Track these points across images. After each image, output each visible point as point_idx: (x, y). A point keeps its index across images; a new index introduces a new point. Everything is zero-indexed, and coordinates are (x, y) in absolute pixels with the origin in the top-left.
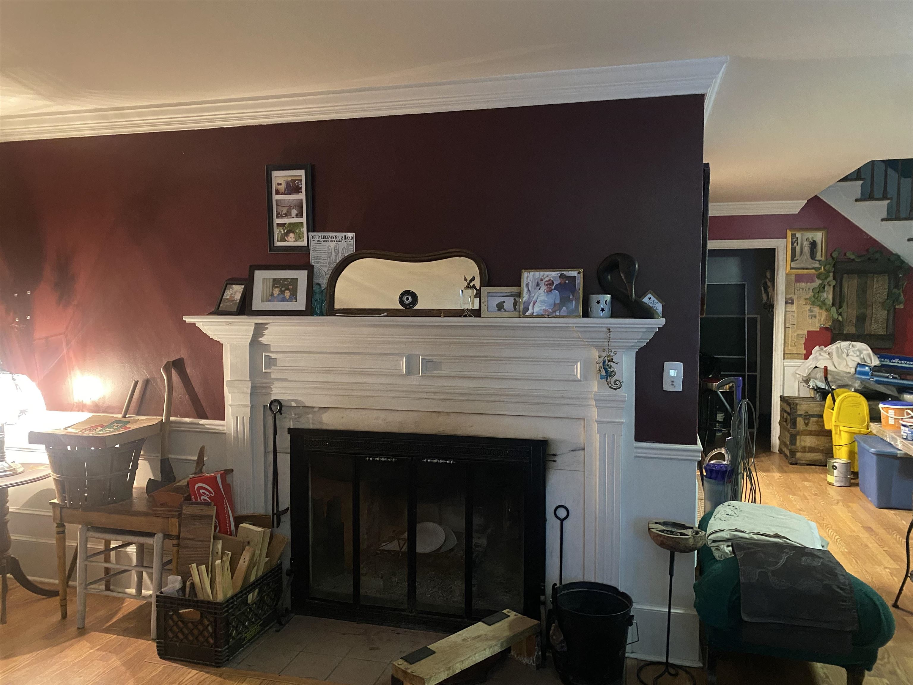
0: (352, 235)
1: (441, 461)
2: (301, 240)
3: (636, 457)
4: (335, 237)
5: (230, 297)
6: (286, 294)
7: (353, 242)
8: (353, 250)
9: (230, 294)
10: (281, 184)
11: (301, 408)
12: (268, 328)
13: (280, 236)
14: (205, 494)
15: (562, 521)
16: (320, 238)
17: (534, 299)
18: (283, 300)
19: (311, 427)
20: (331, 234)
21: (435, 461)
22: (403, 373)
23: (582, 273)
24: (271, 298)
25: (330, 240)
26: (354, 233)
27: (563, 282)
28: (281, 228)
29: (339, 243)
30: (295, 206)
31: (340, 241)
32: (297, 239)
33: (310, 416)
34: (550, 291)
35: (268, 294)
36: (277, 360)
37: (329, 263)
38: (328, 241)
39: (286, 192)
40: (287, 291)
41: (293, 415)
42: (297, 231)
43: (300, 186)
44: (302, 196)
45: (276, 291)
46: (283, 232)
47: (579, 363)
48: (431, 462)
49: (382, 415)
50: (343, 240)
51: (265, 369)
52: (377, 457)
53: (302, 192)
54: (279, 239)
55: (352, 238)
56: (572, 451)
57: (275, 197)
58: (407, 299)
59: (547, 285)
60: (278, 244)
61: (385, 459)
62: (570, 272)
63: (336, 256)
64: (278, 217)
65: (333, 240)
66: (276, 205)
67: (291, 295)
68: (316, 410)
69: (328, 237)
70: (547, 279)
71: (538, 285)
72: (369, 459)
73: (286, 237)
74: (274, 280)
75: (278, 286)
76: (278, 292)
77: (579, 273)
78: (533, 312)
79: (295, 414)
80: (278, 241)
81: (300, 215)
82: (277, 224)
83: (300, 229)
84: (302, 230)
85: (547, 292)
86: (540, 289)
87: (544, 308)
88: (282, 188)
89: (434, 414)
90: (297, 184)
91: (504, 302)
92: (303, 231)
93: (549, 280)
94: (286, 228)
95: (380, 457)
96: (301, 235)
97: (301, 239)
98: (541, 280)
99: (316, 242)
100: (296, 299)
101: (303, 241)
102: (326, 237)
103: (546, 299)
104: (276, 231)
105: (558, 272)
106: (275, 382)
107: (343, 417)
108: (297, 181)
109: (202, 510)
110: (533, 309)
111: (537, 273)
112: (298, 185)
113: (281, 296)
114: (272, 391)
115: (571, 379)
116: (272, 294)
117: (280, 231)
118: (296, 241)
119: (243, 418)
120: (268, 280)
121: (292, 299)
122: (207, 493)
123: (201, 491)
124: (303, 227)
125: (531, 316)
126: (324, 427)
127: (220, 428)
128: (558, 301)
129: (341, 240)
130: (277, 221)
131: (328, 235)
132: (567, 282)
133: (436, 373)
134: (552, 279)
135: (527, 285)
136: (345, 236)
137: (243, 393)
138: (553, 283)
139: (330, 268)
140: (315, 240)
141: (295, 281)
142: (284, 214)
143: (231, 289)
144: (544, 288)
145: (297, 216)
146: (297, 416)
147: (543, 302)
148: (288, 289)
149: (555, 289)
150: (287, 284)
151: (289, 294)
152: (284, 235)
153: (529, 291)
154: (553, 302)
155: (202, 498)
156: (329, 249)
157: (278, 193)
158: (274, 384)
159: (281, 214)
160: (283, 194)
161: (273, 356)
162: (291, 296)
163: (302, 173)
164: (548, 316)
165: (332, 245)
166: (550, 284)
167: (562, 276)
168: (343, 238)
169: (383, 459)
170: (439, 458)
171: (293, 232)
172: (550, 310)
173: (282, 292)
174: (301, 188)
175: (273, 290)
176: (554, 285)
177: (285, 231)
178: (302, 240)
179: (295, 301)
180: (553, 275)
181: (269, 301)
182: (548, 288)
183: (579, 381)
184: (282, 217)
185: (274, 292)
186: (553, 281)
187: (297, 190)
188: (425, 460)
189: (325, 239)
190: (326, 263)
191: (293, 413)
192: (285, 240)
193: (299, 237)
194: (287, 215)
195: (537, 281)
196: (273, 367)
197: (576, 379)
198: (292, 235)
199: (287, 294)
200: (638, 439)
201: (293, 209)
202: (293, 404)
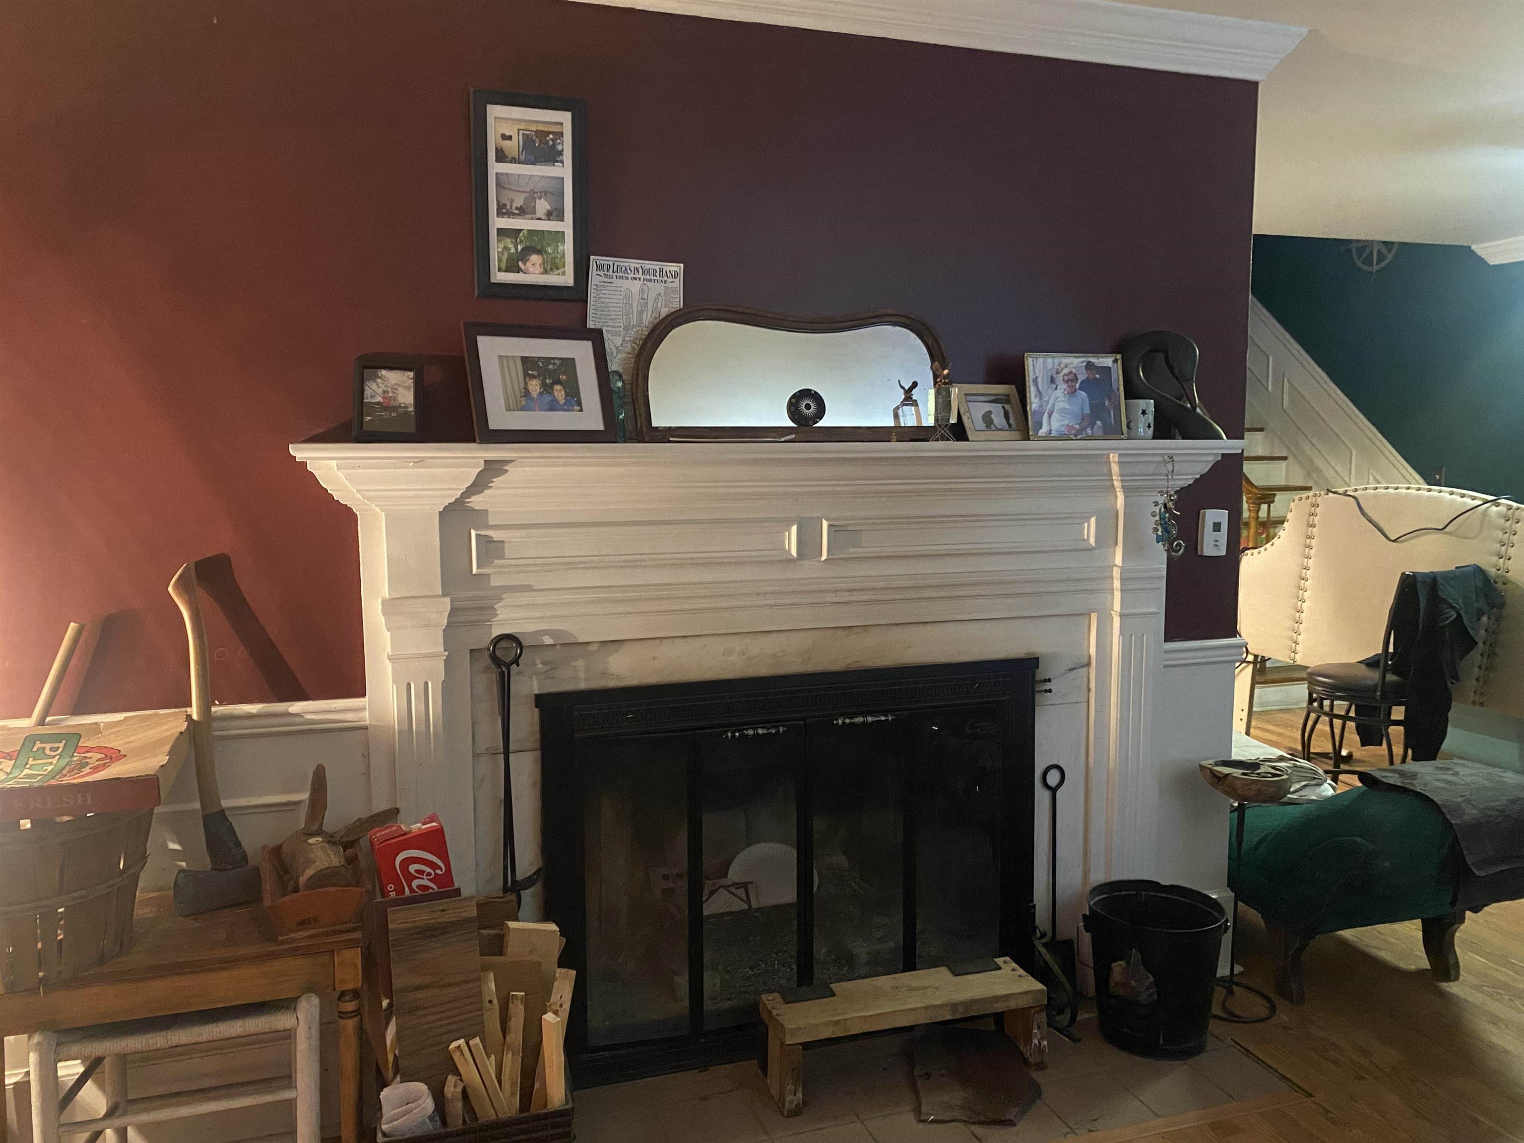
0: (677, 269)
1: (870, 719)
2: (557, 272)
3: (1166, 666)
4: (641, 271)
5: (384, 398)
6: (556, 393)
7: (678, 283)
8: (677, 302)
9: (380, 391)
10: (510, 138)
11: (558, 647)
12: (507, 471)
13: (504, 259)
14: (421, 872)
15: (1053, 791)
16: (611, 270)
17: (1048, 408)
18: (553, 407)
19: (582, 686)
20: (634, 263)
21: (860, 719)
22: (791, 557)
23: (1120, 362)
24: (524, 402)
25: (630, 276)
26: (682, 265)
27: (1091, 377)
28: (509, 240)
29: (648, 283)
30: (544, 194)
31: (650, 280)
32: (548, 269)
33: (580, 663)
34: (1072, 392)
35: (518, 393)
36: (506, 545)
37: (626, 328)
38: (627, 278)
39: (523, 158)
40: (558, 387)
41: (540, 666)
42: (549, 250)
43: (559, 148)
44: (564, 171)
45: (535, 386)
46: (513, 251)
47: (1093, 520)
48: (851, 724)
49: (737, 644)
50: (658, 278)
51: (478, 568)
52: (747, 730)
53: (562, 162)
54: (503, 266)
55: (676, 275)
56: (1071, 670)
57: (495, 168)
58: (808, 407)
59: (1067, 381)
60: (500, 277)
61: (765, 731)
62: (1101, 360)
63: (641, 312)
64: (500, 214)
65: (637, 276)
66: (496, 185)
67: (567, 394)
68: (593, 648)
69: (626, 269)
70: (1066, 371)
71: (1053, 380)
72: (733, 736)
73: (520, 263)
74: (524, 360)
75: (535, 373)
76: (538, 388)
77: (1116, 361)
78: (1051, 430)
79: (544, 663)
80: (500, 270)
81: (556, 214)
82: (498, 229)
83: (558, 246)
84: (561, 248)
85: (1068, 393)
86: (1056, 389)
87: (1067, 422)
88: (512, 147)
89: (839, 632)
90: (551, 143)
91: (990, 412)
92: (564, 251)
93: (1071, 373)
94: (521, 242)
95: (753, 729)
96: (557, 261)
97: (558, 269)
98: (1058, 373)
99: (603, 279)
100: (579, 404)
101: (564, 273)
102: (623, 269)
103: (1067, 406)
104: (496, 248)
105: (1083, 359)
106: (504, 596)
107: (654, 658)
108: (551, 136)
109: (443, 911)
110: (1049, 424)
111: (1049, 360)
112: (554, 144)
113: (547, 398)
114: (496, 615)
115: (1080, 547)
116: (527, 393)
117: (506, 248)
118: (546, 272)
119: (426, 684)
120: (511, 363)
121: (572, 405)
122: (428, 870)
123: (413, 868)
124: (563, 242)
125: (1048, 438)
126: (612, 684)
127: (350, 716)
128: (1087, 411)
129: (653, 278)
130: (497, 222)
131: (627, 264)
132: (1098, 376)
133: (853, 551)
134: (1074, 371)
135: (1035, 381)
136: (661, 270)
137: (428, 625)
138: (1077, 379)
139: (627, 339)
140: (602, 273)
141: (569, 364)
142: (517, 208)
143: (379, 380)
144: (1062, 386)
145: (549, 216)
146: (545, 668)
147: (1062, 411)
148: (559, 382)
149: (1080, 389)
150: (555, 370)
151: (563, 393)
152: (515, 257)
153: (1040, 393)
154: (1080, 413)
155: (415, 884)
156: (628, 296)
157: (501, 156)
158: (502, 599)
159: (508, 207)
160: (513, 161)
161: (496, 535)
162: (568, 398)
163: (565, 118)
164: (1076, 436)
165: (636, 286)
166: (1072, 380)
167: (1089, 366)
168: (658, 274)
169: (760, 731)
170: (865, 714)
171: (539, 252)
172: (1077, 426)
173: (547, 389)
174: (561, 153)
175: (526, 384)
176: (1079, 382)
177: (520, 248)
178: (560, 271)
179: (578, 408)
180: (1074, 362)
181: (523, 409)
182: (1069, 386)
183: (1092, 549)
184: (510, 214)
185: (530, 388)
186: (1075, 374)
187: (552, 156)
188: (840, 722)
189: (620, 274)
190: (621, 327)
191: (538, 662)
192: (519, 270)
193: (553, 265)
194: (522, 212)
195: (1050, 374)
196: (497, 562)
197: (1089, 547)
198: (535, 258)
199: (559, 392)
200: (1169, 637)
201: (540, 198)
202: (548, 640)
